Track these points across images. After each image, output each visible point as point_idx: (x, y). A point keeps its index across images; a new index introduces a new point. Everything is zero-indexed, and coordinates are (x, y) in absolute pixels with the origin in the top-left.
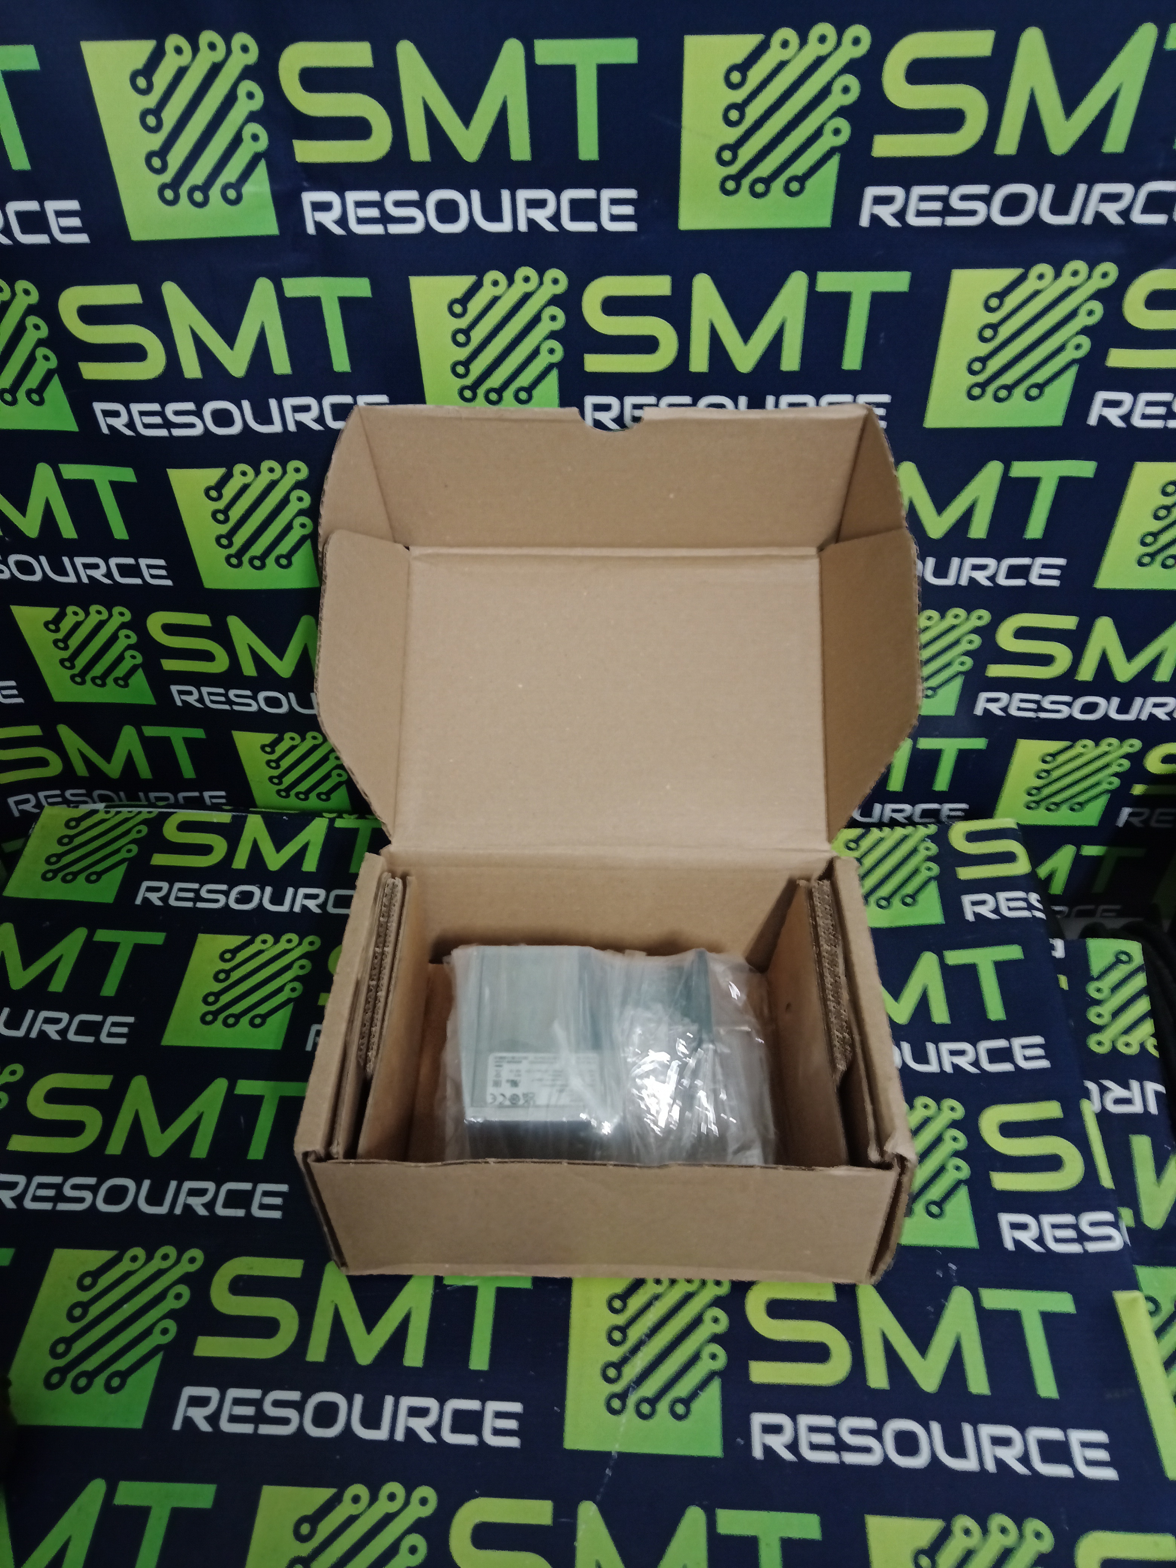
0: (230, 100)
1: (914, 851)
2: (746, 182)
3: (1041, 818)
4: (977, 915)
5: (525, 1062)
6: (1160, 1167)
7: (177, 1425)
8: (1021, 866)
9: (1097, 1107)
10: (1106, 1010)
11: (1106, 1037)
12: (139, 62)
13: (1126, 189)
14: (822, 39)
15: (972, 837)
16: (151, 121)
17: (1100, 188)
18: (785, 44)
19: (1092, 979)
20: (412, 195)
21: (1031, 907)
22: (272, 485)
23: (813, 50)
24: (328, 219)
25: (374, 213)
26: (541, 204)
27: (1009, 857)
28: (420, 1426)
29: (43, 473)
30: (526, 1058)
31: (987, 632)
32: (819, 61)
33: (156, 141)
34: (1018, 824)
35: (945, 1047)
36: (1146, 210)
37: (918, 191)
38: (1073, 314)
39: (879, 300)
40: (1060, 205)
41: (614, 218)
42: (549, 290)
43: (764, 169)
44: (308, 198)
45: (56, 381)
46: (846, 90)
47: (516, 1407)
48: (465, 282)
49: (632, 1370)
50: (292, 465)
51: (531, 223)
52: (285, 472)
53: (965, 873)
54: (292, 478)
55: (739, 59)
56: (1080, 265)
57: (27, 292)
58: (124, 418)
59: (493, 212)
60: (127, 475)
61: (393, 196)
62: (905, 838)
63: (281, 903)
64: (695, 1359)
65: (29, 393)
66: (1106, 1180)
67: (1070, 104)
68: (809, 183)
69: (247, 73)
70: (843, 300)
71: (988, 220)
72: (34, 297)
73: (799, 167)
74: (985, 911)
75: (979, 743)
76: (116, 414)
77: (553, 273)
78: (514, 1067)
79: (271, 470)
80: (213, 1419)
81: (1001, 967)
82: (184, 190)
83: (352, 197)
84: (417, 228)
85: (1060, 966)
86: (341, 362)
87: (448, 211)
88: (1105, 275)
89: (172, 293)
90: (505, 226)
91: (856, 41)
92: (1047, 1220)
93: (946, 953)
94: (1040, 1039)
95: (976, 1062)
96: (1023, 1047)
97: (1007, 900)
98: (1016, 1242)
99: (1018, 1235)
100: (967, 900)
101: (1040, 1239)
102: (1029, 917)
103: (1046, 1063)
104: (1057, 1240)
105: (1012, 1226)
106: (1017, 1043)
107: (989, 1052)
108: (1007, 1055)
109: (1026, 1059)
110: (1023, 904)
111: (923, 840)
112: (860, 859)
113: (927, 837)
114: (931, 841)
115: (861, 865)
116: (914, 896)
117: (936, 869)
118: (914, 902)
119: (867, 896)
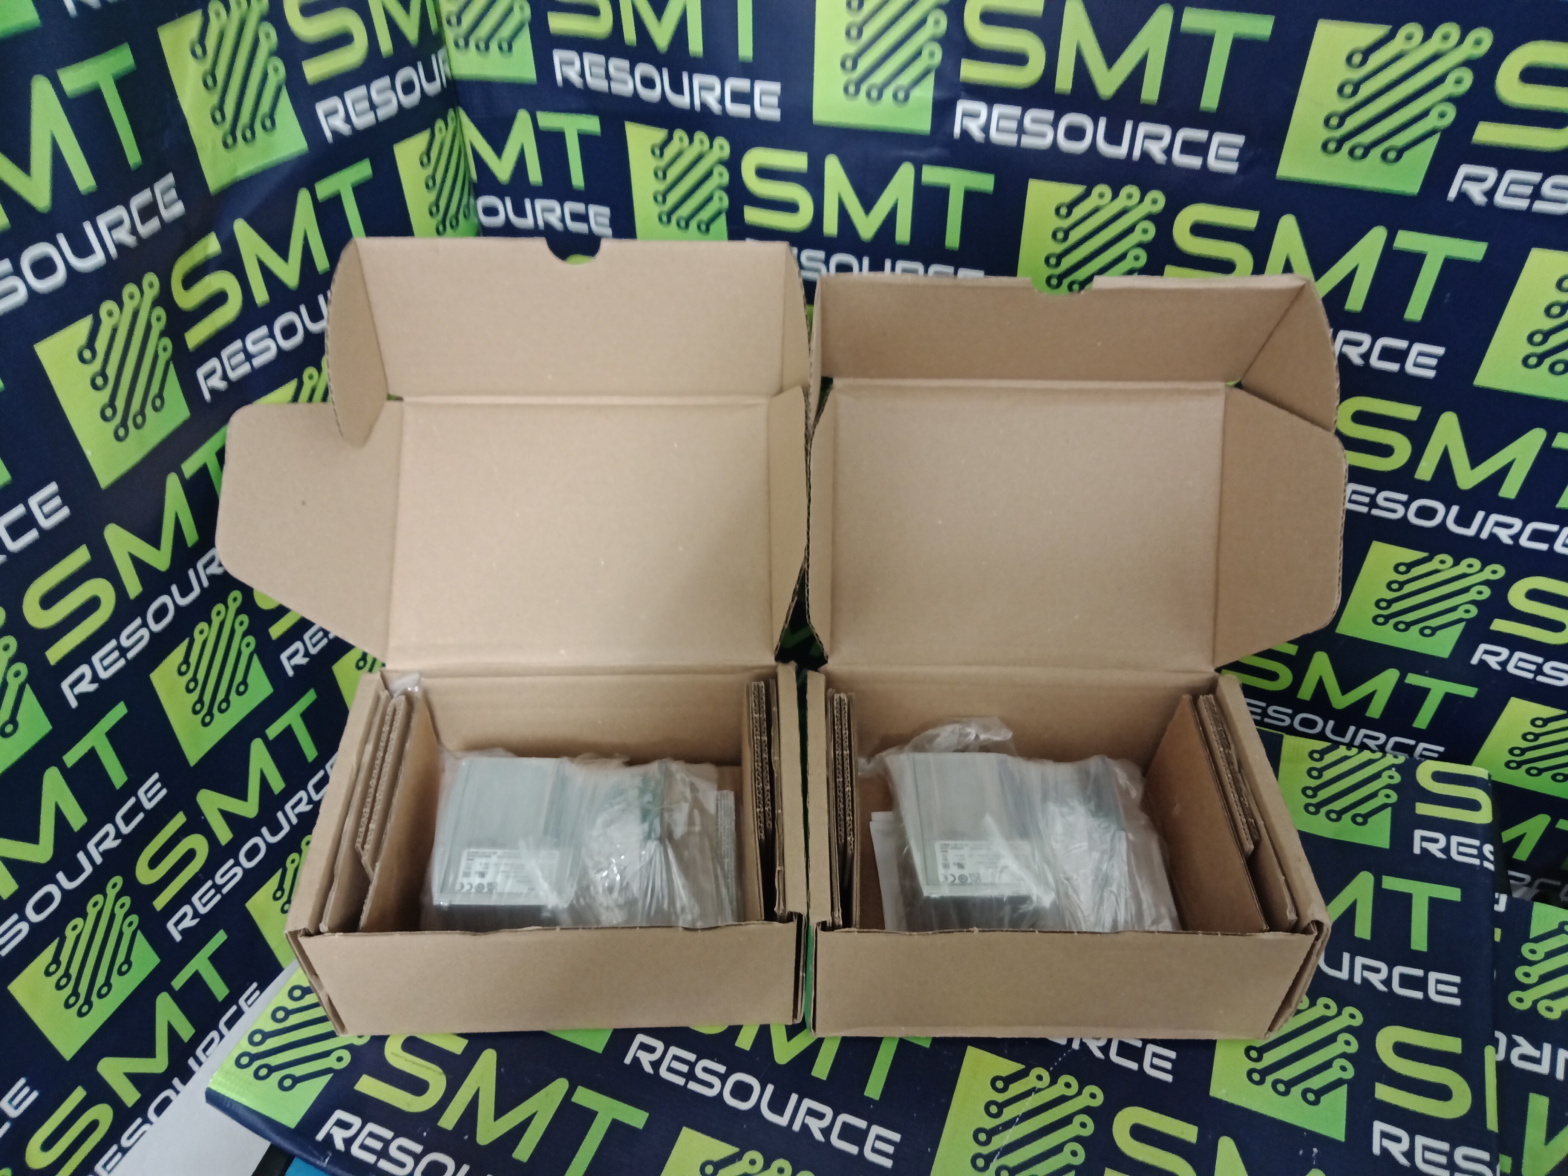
0: (921, 23)
1: (1377, 776)
2: (1347, 145)
3: (1519, 779)
4: (1424, 851)
6: (1552, 1131)
7: (628, 1060)
8: (1484, 816)
9: (1501, 1056)
10: (1537, 971)
11: (1529, 997)
14: (1446, 37)
15: (1439, 777)
18: (1410, 37)
19: (1528, 940)
20: (1049, 115)
21: (1481, 856)
23: (1435, 45)
24: (974, 126)
25: (1013, 125)
26: (1157, 137)
27: (1474, 805)
28: (815, 1126)
31: (1500, 588)
32: (1438, 56)
33: (853, 48)
34: (1490, 776)
35: (1360, 961)
37: (1511, 174)
39: (1450, 264)
41: (1220, 158)
42: (1146, 208)
43: (1367, 137)
44: (962, 106)
45: (722, 219)
46: (1459, 82)
47: (896, 1137)
48: (1076, 190)
49: (1000, 1141)
51: (1145, 151)
53: (1423, 809)
55: (1364, 45)
59: (1114, 139)
61: (1032, 114)
62: (1370, 762)
64: (1058, 1149)
66: (1492, 1123)
68: (1406, 155)
70: (1417, 259)
72: (726, 152)
73: (1400, 140)
74: (1434, 849)
75: (1470, 692)
77: (1155, 194)
80: (656, 1065)
81: (1435, 904)
83: (998, 109)
84: (1045, 142)
85: (1498, 919)
86: (953, 240)
87: (1075, 132)
89: (832, 165)
90: (1122, 152)
91: (1478, 42)
92: (1421, 1141)
93: (1384, 877)
94: (1457, 979)
95: (1387, 982)
96: (1438, 982)
97: (1460, 844)
98: (1384, 1150)
99: (1388, 1144)
100: (1418, 834)
101: (1409, 1154)
102: (1479, 866)
103: (1457, 1002)
104: (1426, 1161)
105: (1384, 1135)
106: (1433, 976)
107: (1403, 977)
108: (1421, 984)
109: (1439, 993)
110: (1475, 852)
111: (1389, 768)
112: (1321, 771)
113: (1394, 765)
114: (1396, 771)
115: (1320, 776)
116: (1366, 817)
117: (1394, 798)
118: (1364, 823)
119: (1319, 806)
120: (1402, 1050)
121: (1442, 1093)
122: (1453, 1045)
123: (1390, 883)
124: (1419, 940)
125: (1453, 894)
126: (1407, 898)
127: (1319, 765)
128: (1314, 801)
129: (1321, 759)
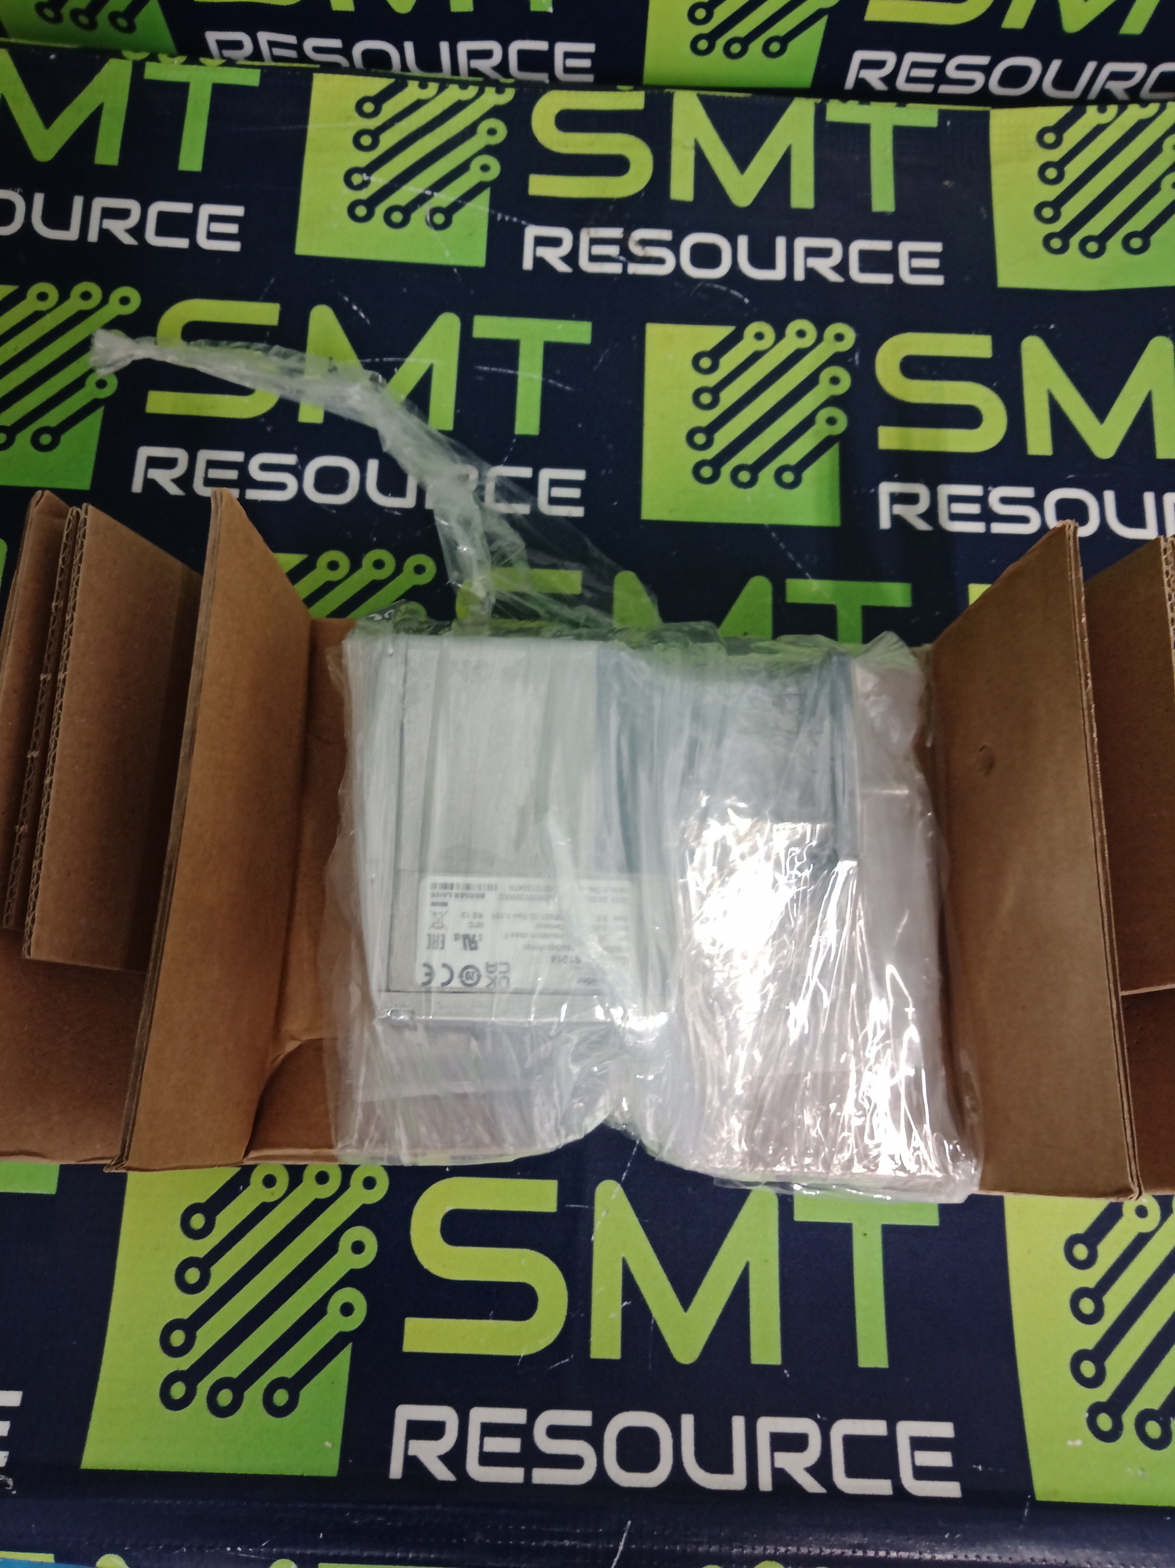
5: (491, 896)
30: (491, 888)
63: (65, 225)
78: (469, 905)
112: (1061, 166)
115: (1061, 176)
116: (1148, 235)
118: (1147, 247)
119: (1067, 235)
127: (1056, 155)
128: (1058, 227)
129: (1058, 142)
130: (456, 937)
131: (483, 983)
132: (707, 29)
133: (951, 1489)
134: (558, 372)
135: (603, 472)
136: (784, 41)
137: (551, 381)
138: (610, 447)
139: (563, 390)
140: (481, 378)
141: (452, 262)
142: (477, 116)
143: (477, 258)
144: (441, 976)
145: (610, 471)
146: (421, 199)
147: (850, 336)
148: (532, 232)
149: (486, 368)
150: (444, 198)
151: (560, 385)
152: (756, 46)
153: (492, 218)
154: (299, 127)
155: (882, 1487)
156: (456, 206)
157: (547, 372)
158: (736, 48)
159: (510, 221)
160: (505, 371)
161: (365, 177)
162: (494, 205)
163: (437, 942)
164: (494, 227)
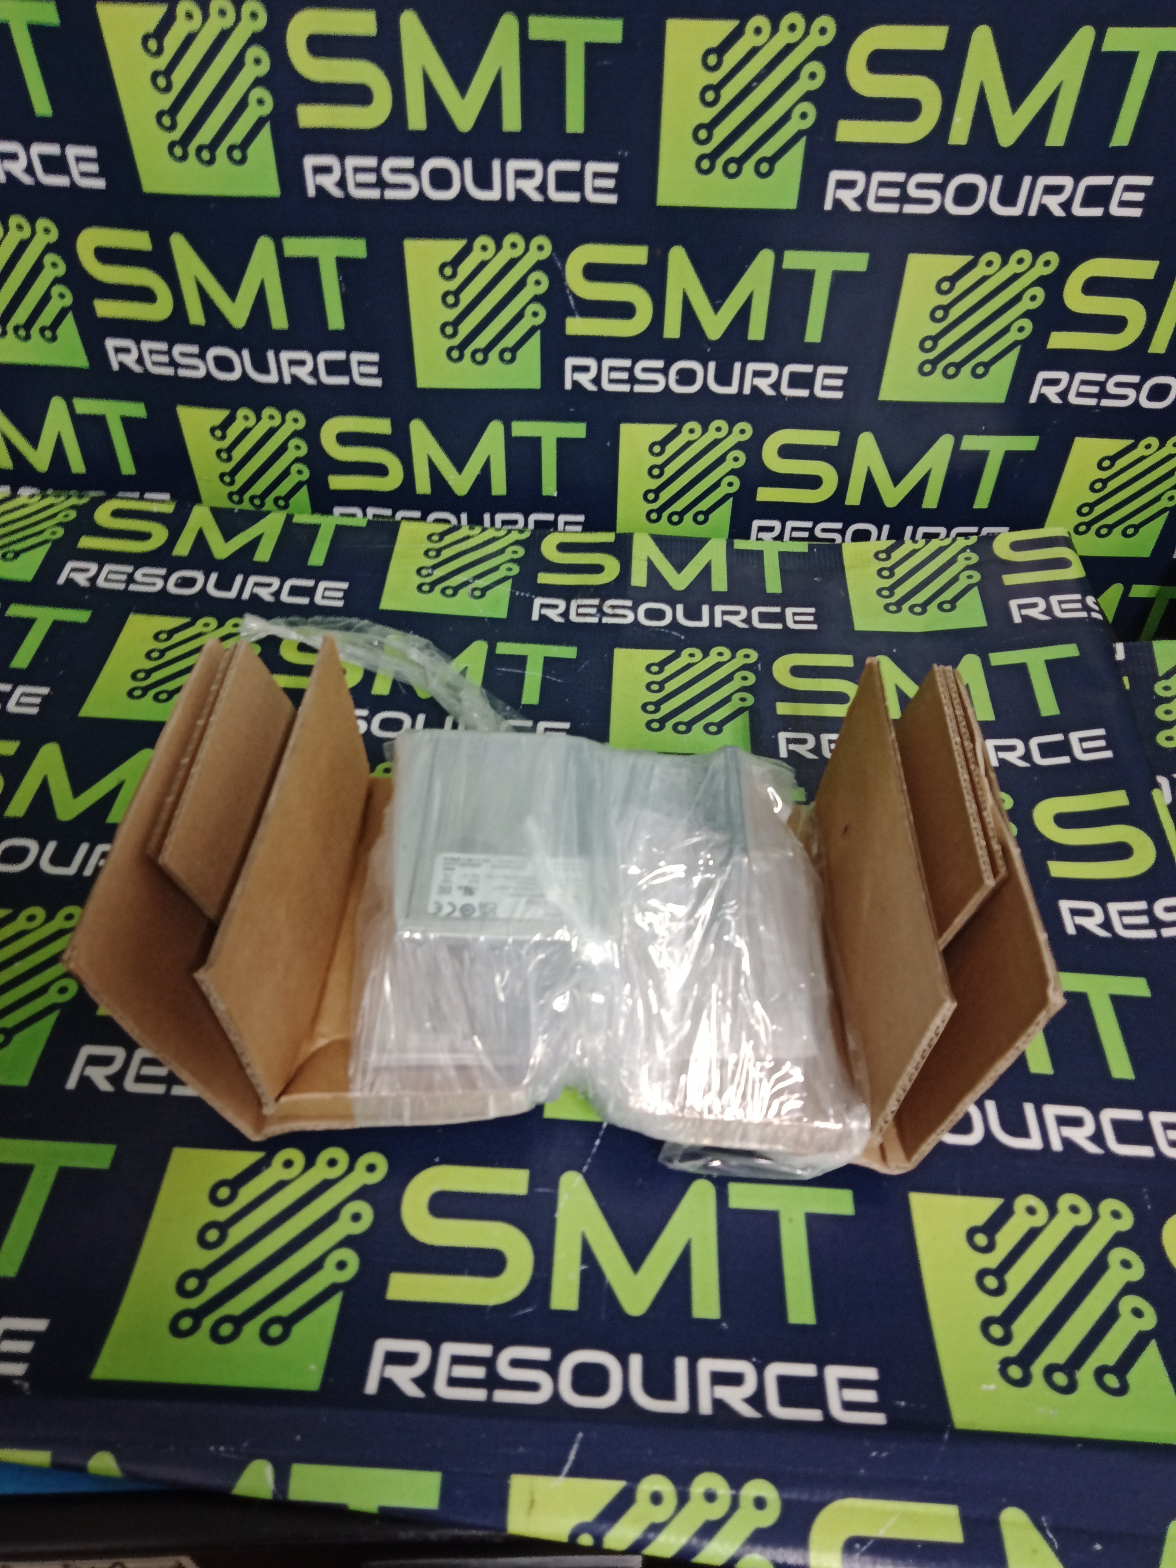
0: (238, 65)
1: (953, 561)
2: (720, 162)
4: (1025, 618)
5: (486, 866)
8: (1075, 571)
9: (1168, 799)
12: (151, 26)
13: (1067, 181)
14: (792, 28)
15: (1018, 546)
16: (162, 82)
17: (1045, 180)
18: (758, 31)
19: (1158, 678)
20: (408, 162)
21: (1085, 608)
22: (271, 432)
23: (784, 37)
24: (329, 182)
25: (371, 178)
26: (528, 174)
27: (1061, 563)
29: (57, 405)
30: (486, 861)
32: (788, 49)
33: (166, 101)
35: (992, 744)
36: (1085, 203)
37: (878, 176)
38: (1017, 299)
39: (840, 279)
40: (1008, 197)
41: (597, 190)
42: (534, 256)
43: (737, 149)
44: (310, 161)
45: (70, 319)
46: (813, 76)
48: (455, 246)
50: (292, 414)
51: (519, 193)
52: (283, 421)
53: (1012, 580)
54: (289, 428)
55: (715, 43)
56: (1025, 254)
57: (47, 231)
58: (135, 355)
59: (483, 180)
60: (137, 410)
61: (391, 163)
62: (942, 549)
63: (228, 590)
65: (42, 330)
67: (1016, 99)
68: (779, 165)
69: (255, 39)
70: (807, 277)
71: (942, 209)
72: (54, 236)
73: (768, 149)
74: (1035, 613)
75: (1031, 442)
76: (127, 351)
77: (541, 240)
78: (470, 870)
79: (272, 417)
81: (1054, 666)
82: (192, 148)
83: (352, 162)
84: (410, 194)
85: (1121, 668)
86: (336, 320)
87: (441, 179)
88: (1047, 263)
89: (179, 244)
90: (494, 195)
91: (823, 31)
92: (1114, 908)
93: (990, 655)
94: (1101, 732)
95: (1027, 757)
96: (1082, 740)
97: (1060, 602)
98: (1079, 928)
99: (1081, 920)
100: (1014, 604)
101: (1107, 924)
102: (1087, 618)
103: (1108, 754)
104: (1127, 927)
105: (1075, 912)
106: (1074, 737)
107: (1041, 746)
108: (1064, 748)
109: (1086, 751)
110: (1079, 606)
111: (963, 550)
112: (892, 570)
113: (967, 547)
114: (972, 551)
115: (892, 575)
116: (953, 602)
117: (977, 577)
118: (953, 608)
119: (899, 604)
120: (1064, 820)
121: (1121, 851)
122: (1118, 799)
123: (998, 659)
124: (1048, 705)
125: (1070, 651)
126: (1021, 669)
127: (887, 564)
128: (893, 600)
129: (888, 558)
130: (460, 888)
131: (477, 914)
132: (656, 506)
133: (878, 1419)
134: (553, 672)
135: (583, 724)
136: (707, 513)
137: (548, 677)
138: (588, 711)
139: (556, 682)
140: (500, 674)
141: (483, 615)
142: (506, 544)
143: (502, 613)
144: (447, 909)
145: (588, 724)
146: (466, 583)
147: (754, 656)
148: (538, 601)
149: (503, 670)
150: (482, 583)
151: (554, 679)
152: (689, 517)
153: (512, 594)
154: (389, 546)
155: (814, 1415)
156: (489, 588)
157: (545, 671)
158: (675, 518)
159: (525, 596)
160: (516, 671)
161: (430, 571)
162: (514, 587)
163: (444, 890)
164: (513, 599)
